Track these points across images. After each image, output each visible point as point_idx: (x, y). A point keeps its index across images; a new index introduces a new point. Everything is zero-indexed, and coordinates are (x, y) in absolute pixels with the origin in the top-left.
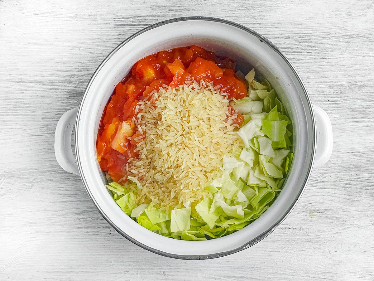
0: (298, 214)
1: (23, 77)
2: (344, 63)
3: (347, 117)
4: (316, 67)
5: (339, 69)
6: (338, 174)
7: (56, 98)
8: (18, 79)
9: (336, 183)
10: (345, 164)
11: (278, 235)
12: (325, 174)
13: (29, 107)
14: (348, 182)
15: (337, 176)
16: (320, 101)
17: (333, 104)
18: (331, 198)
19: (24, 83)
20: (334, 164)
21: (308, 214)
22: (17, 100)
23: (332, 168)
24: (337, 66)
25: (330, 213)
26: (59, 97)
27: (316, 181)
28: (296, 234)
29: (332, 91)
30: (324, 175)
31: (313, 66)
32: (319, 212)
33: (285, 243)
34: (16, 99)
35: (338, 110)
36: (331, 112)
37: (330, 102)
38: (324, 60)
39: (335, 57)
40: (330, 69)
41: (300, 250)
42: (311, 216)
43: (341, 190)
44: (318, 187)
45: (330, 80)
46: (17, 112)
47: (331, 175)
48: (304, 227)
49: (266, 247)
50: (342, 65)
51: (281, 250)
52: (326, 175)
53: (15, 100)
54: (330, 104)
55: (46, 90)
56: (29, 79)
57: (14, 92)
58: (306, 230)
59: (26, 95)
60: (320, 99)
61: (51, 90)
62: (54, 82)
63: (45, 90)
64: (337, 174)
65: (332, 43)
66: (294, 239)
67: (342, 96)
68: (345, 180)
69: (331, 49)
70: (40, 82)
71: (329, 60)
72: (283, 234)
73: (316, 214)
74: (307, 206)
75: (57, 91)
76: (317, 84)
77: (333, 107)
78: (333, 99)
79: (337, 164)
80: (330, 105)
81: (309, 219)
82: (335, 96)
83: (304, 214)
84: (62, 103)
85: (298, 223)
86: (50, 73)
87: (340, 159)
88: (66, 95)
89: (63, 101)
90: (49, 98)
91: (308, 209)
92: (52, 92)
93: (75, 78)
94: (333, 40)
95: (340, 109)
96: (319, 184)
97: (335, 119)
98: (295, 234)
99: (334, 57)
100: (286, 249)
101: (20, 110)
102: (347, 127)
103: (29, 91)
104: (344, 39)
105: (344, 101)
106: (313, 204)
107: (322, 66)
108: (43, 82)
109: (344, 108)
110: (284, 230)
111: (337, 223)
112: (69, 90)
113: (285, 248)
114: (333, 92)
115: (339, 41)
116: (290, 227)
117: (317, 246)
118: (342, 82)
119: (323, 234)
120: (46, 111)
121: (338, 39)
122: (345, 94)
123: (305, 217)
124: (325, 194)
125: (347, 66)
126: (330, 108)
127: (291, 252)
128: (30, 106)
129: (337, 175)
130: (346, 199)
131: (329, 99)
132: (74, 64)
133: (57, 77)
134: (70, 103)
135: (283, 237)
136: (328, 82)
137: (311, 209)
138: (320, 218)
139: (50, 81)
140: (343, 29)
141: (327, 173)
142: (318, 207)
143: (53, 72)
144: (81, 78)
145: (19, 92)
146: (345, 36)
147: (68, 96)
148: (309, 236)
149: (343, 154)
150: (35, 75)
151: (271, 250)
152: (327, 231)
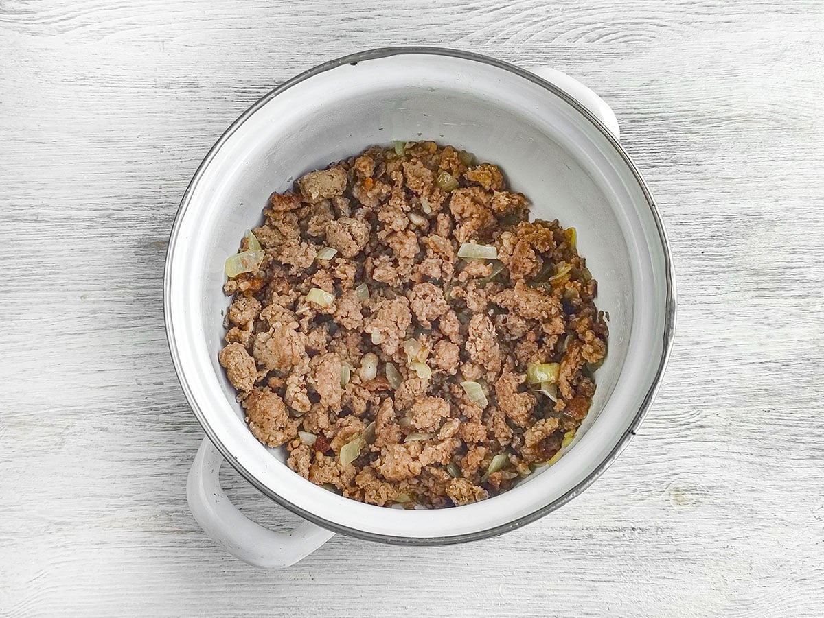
0: (649, 496)
1: (39, 210)
2: (731, 175)
3: (746, 287)
4: (672, 182)
5: (721, 186)
6: (733, 409)
7: (113, 254)
8: (32, 215)
9: (730, 429)
10: (747, 389)
11: (609, 544)
12: (704, 410)
13: (54, 273)
14: (755, 427)
15: (731, 413)
16: (685, 254)
17: (712, 260)
18: (720, 462)
19: (44, 224)
20: (722, 387)
21: (671, 497)
22: (30, 260)
23: (719, 396)
24: (717, 180)
25: (719, 495)
26: (120, 253)
27: (684, 424)
28: (649, 542)
29: (707, 233)
30: (701, 412)
31: (664, 180)
32: (696, 492)
33: (626, 561)
34: (26, 257)
35: (725, 272)
36: (710, 276)
37: (706, 255)
38: (687, 168)
39: (712, 162)
40: (702, 187)
41: (660, 578)
42: (678, 503)
43: (741, 443)
44: (690, 438)
45: (702, 210)
46: (29, 285)
47: (718, 411)
48: (665, 526)
49: (584, 571)
50: (727, 178)
51: (616, 577)
52: (705, 412)
53: (24, 260)
54: (705, 260)
55: (91, 238)
56: (53, 214)
57: (23, 242)
58: (669, 533)
59: (47, 248)
60: (684, 250)
61: (102, 237)
62: (109, 222)
63: (88, 238)
64: (731, 409)
65: (702, 133)
66: (644, 554)
67: (732, 243)
68: (748, 421)
69: (700, 146)
70: (78, 220)
71: (699, 169)
72: (619, 543)
73: (691, 496)
74: (669, 480)
75: (114, 239)
76: (676, 217)
77: (712, 267)
78: (711, 248)
79: (731, 388)
80: (706, 263)
81: (674, 508)
82: (717, 242)
83: (663, 497)
84: (126, 263)
85: (652, 518)
86: (99, 201)
87: (736, 376)
88: (133, 247)
89: (128, 259)
90: (96, 254)
91: (671, 487)
92: (104, 242)
93: (153, 212)
94: (705, 126)
95: (727, 269)
96: (693, 431)
97: (719, 292)
98: (646, 541)
99: (708, 163)
100: (628, 575)
101: (34, 280)
102: (747, 308)
103: (54, 240)
104: (728, 124)
105: (735, 254)
106: (682, 476)
107: (683, 182)
108: (84, 220)
109: (739, 268)
110: (621, 534)
111: (738, 517)
112: (141, 237)
113: (625, 574)
114: (712, 234)
115: (718, 128)
116: (633, 526)
117: (696, 568)
118: (729, 213)
119: (707, 540)
120: (91, 282)
121: (715, 125)
122: (737, 238)
123: (667, 503)
124: (707, 453)
125: (736, 180)
126: (706, 269)
127: (639, 583)
128: (57, 271)
129: (731, 411)
130: (754, 463)
131: (703, 249)
132: (150, 183)
133: (113, 210)
134: (143, 265)
135: (619, 549)
136: (699, 214)
137: (678, 486)
138: (700, 506)
139: (100, 218)
140: (724, 103)
141: (709, 407)
142: (693, 482)
143: (105, 200)
144: (166, 211)
145: (33, 242)
146: (729, 117)
147: (138, 250)
148: (677, 545)
149: (741, 367)
150: (67, 207)
151: (596, 577)
152: (716, 534)
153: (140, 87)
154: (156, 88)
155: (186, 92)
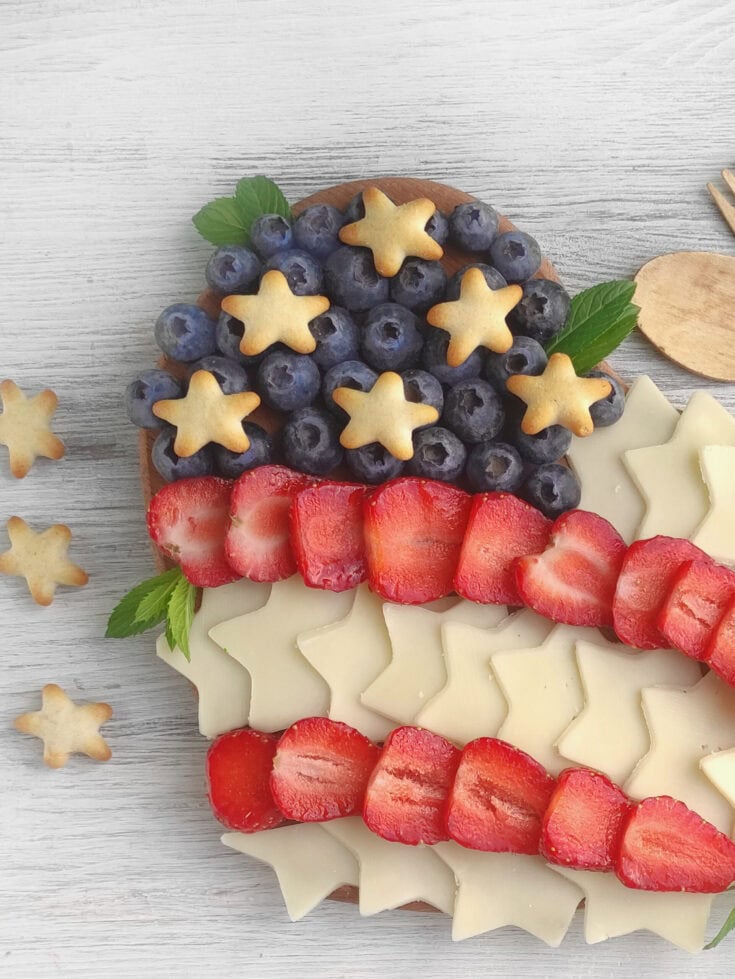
153: (42, 160)
154: (72, 161)
155: (125, 168)
